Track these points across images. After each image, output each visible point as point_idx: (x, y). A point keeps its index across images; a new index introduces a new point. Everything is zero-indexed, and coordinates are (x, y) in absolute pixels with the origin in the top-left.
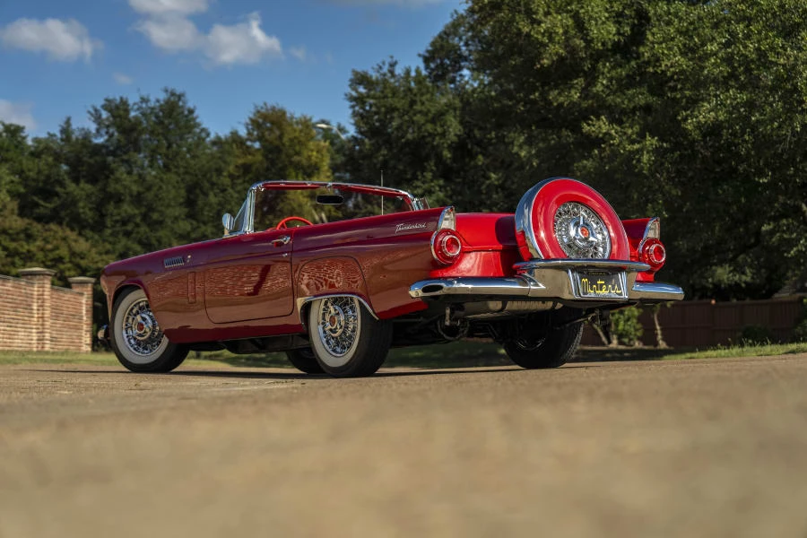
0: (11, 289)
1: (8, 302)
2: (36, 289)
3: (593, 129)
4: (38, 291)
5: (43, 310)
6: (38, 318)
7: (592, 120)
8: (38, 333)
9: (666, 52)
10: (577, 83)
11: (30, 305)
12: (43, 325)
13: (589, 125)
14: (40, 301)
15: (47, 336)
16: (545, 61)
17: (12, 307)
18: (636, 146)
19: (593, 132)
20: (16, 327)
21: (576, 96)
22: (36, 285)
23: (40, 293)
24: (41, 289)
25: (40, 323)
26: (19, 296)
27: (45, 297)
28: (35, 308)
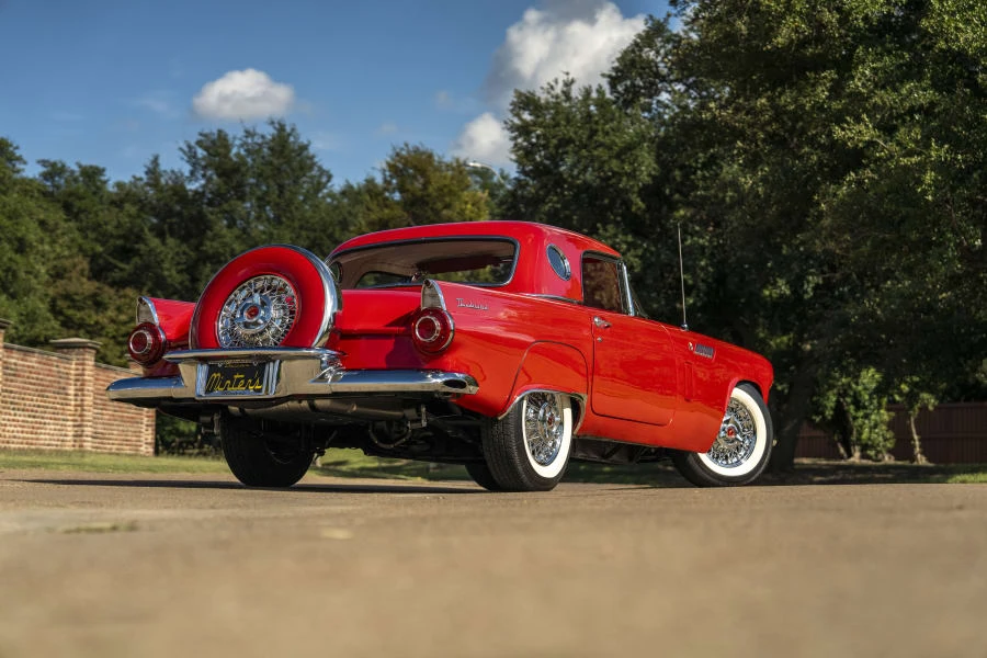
0: (36, 365)
1: (31, 384)
2: (73, 366)
3: (850, 135)
4: (77, 369)
5: (83, 395)
6: (76, 406)
7: (848, 123)
8: (74, 426)
9: (961, 25)
10: (825, 77)
11: (64, 389)
12: (81, 416)
13: (843, 129)
14: (79, 383)
15: (88, 430)
16: (780, 39)
17: (37, 390)
18: (915, 159)
19: (850, 138)
20: (43, 418)
21: (822, 93)
22: (74, 362)
23: (80, 372)
24: (80, 367)
25: (78, 413)
26: (48, 375)
27: (86, 378)
28: (72, 392)
